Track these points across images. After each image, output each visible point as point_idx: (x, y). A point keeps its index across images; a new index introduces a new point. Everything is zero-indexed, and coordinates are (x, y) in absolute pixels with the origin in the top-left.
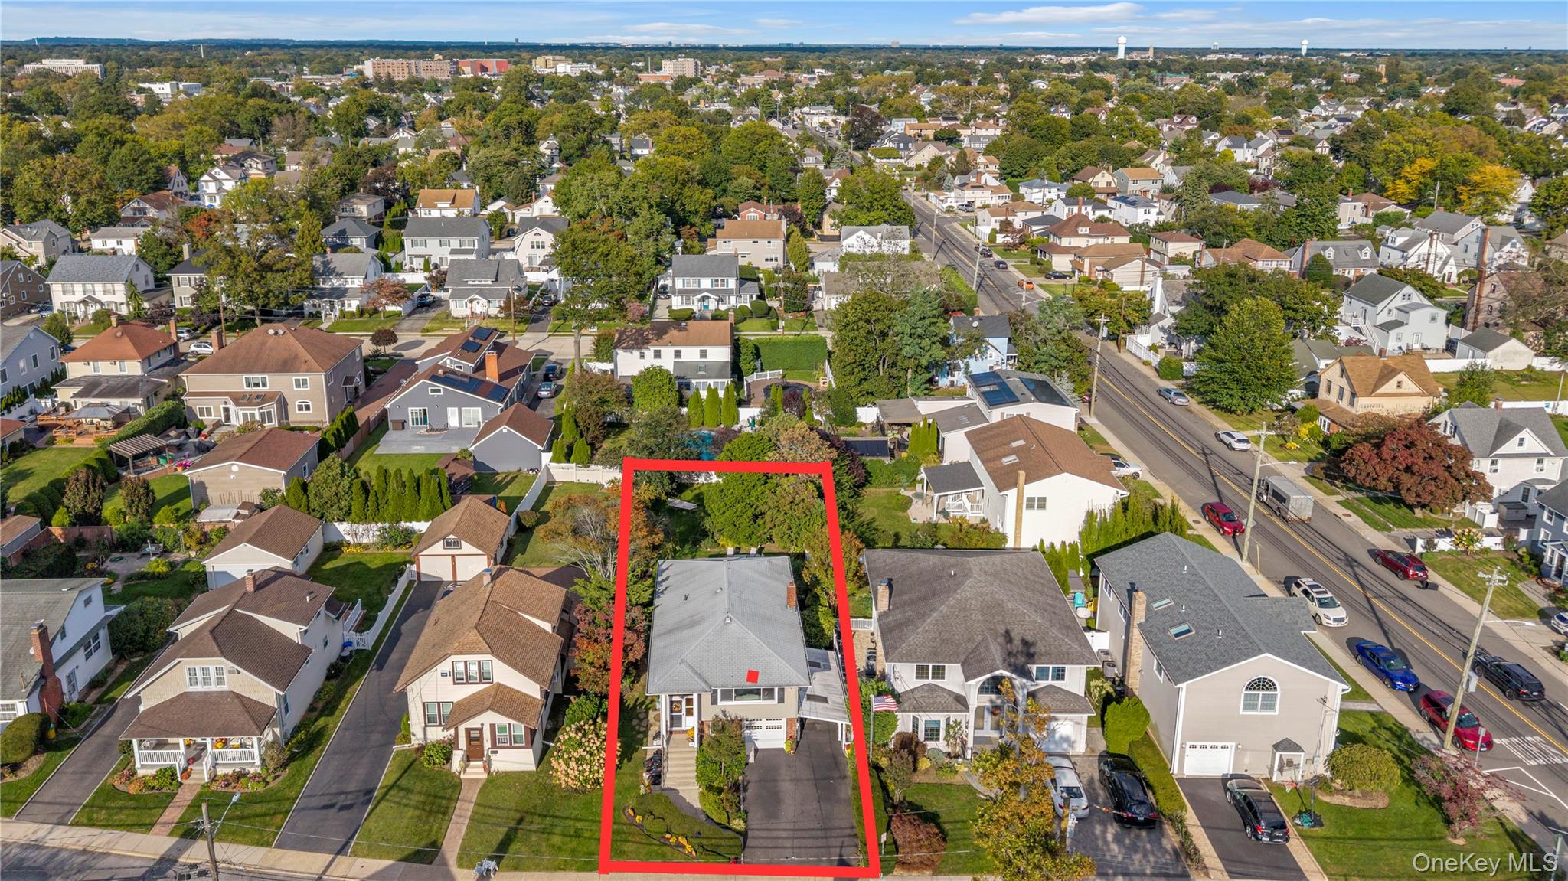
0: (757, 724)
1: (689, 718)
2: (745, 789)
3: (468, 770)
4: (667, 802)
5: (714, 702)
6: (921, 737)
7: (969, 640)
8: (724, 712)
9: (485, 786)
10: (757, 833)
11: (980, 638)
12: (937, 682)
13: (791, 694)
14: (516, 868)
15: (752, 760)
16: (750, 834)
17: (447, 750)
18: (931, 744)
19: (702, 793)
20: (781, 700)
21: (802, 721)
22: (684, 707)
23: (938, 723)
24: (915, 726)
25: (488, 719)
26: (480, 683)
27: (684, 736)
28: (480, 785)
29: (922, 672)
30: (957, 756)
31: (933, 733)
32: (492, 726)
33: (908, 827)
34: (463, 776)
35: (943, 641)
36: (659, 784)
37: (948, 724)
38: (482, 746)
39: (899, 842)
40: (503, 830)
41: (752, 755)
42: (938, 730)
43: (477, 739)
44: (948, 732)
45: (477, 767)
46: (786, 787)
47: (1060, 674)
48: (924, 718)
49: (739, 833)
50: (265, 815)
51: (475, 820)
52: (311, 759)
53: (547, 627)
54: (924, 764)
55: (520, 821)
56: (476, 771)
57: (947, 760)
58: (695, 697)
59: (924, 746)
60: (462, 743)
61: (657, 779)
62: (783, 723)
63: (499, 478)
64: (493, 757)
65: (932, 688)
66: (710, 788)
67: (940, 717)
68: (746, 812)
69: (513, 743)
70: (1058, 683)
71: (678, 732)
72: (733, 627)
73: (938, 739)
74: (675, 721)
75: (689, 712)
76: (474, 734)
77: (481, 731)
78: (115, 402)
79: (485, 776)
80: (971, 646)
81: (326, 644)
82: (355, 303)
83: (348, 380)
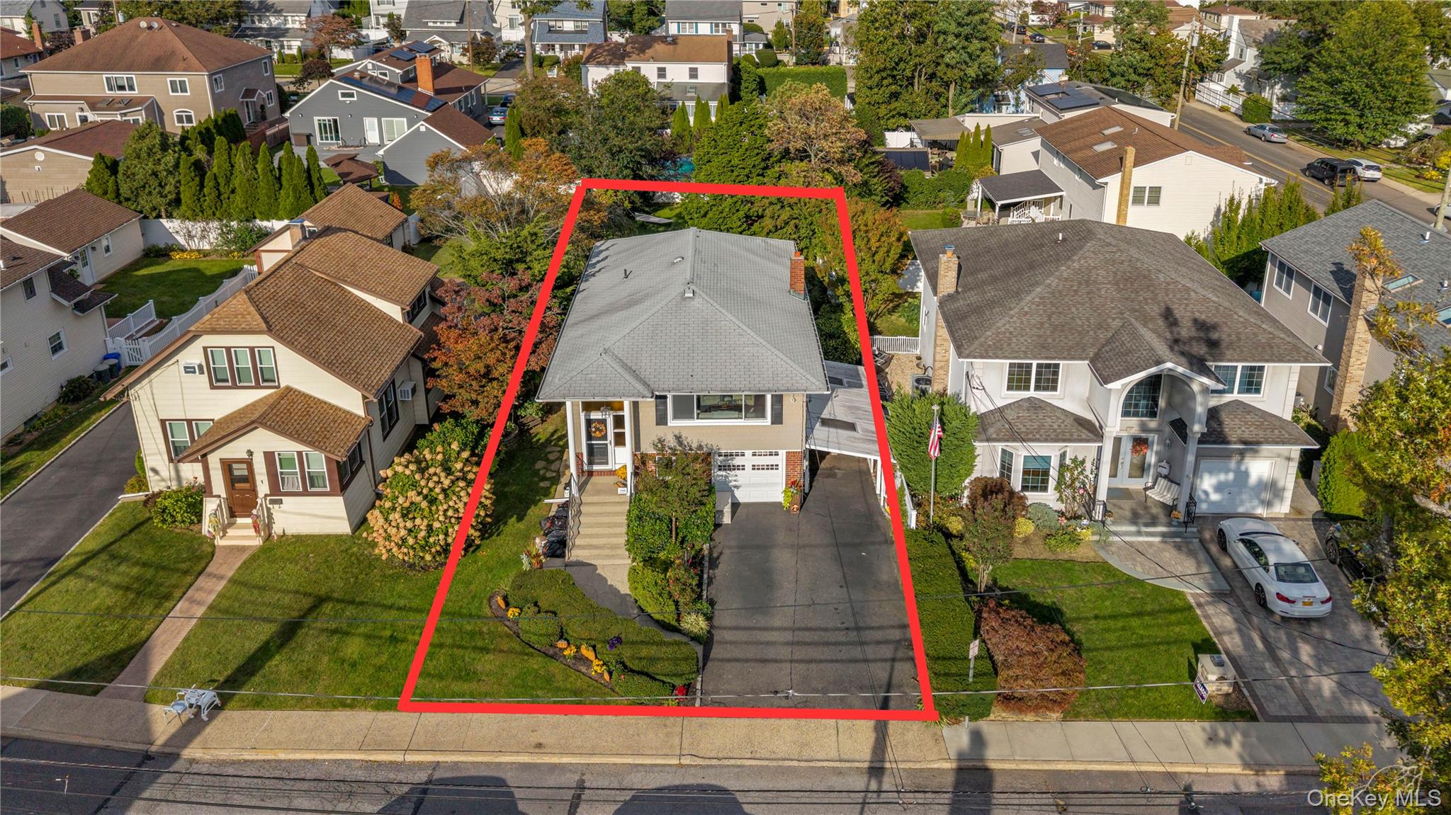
0: (738, 461)
1: (619, 450)
2: (714, 563)
3: (231, 532)
4: (569, 583)
5: (661, 420)
6: (1016, 483)
7: (1100, 326)
8: (678, 438)
9: (254, 558)
10: (728, 636)
11: (1117, 323)
12: (1043, 395)
13: (795, 409)
14: (260, 703)
15: (727, 519)
16: (718, 635)
17: (193, 500)
18: (1032, 497)
19: (633, 570)
20: (778, 419)
21: (815, 458)
22: (611, 431)
23: (1047, 460)
24: (1006, 468)
25: (261, 442)
26: (258, 386)
27: (612, 479)
28: (245, 556)
29: (1018, 379)
30: (1077, 517)
31: (1037, 477)
32: (269, 457)
33: (1014, 630)
34: (219, 542)
35: (1055, 328)
36: (562, 556)
37: (1062, 465)
38: (254, 490)
39: (999, 658)
41: (727, 510)
42: (1046, 473)
43: (244, 479)
44: (1061, 475)
45: (245, 527)
46: (783, 559)
47: (1252, 383)
48: (1021, 453)
49: (695, 638)
53: (394, 312)
54: (1025, 527)
56: (243, 535)
57: (1064, 522)
58: (627, 413)
59: (1024, 498)
60: (219, 486)
61: (558, 548)
62: (781, 460)
64: (275, 509)
65: (1035, 405)
66: (650, 561)
67: (1051, 451)
68: (712, 603)
69: (310, 486)
70: (1248, 398)
71: (601, 473)
72: (697, 303)
73: (1045, 489)
74: (596, 453)
75: (620, 440)
76: (240, 470)
77: (249, 464)
79: (258, 542)
80: (1103, 336)
81: (57, 348)
82: (296, 44)
83: (249, 93)
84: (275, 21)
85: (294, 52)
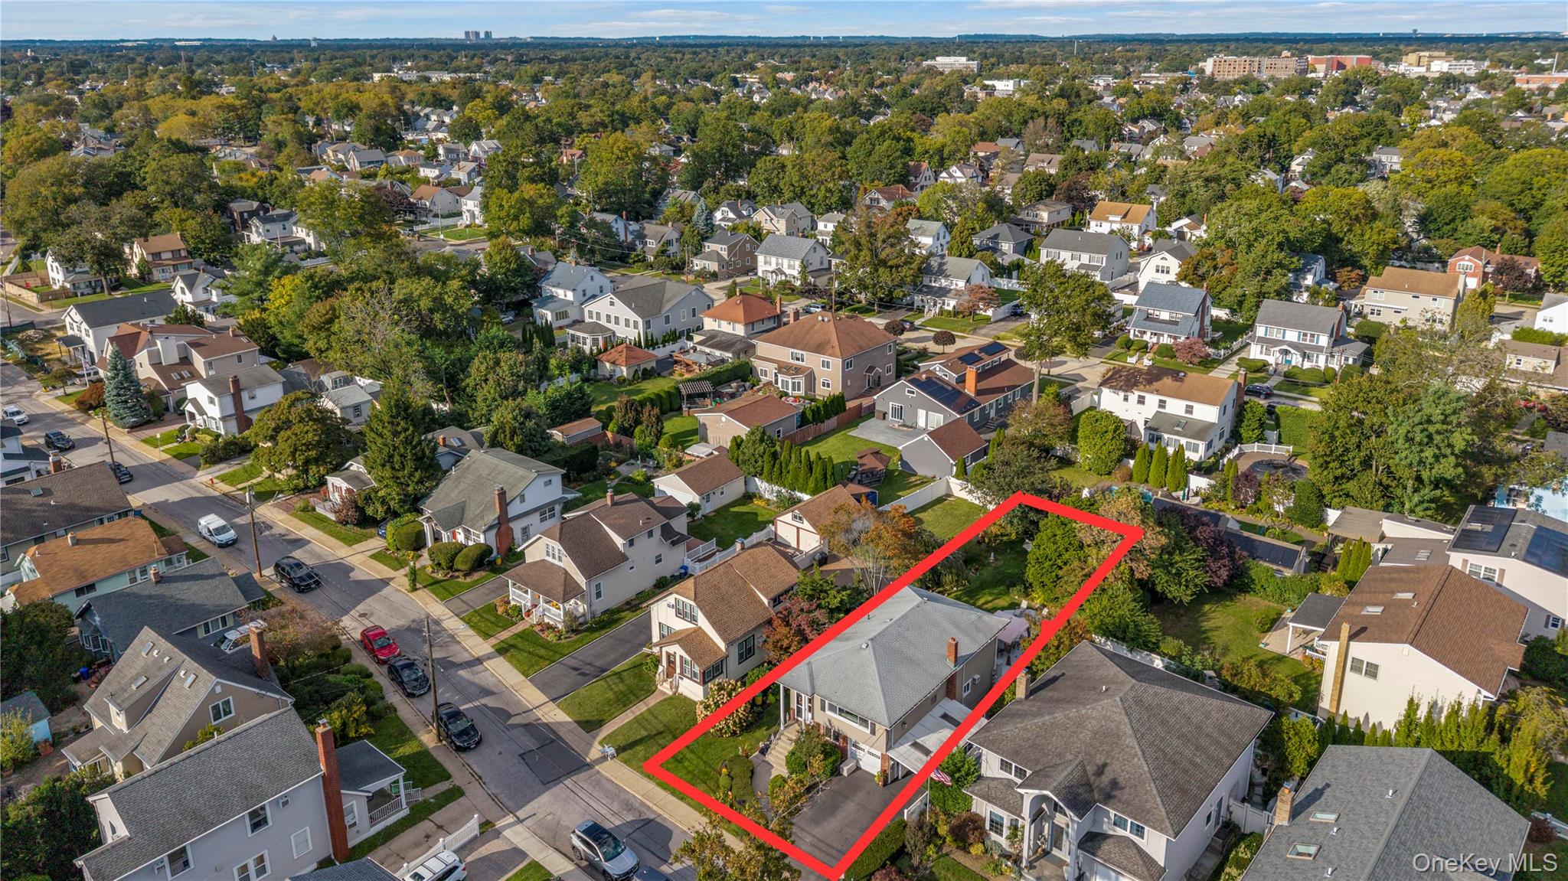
0: (862, 747)
3: (663, 684)
5: (823, 709)
6: (987, 825)
7: (1059, 755)
8: (829, 721)
9: (665, 700)
12: (1018, 781)
13: (881, 731)
14: (626, 762)
15: (845, 774)
17: (657, 664)
18: (992, 836)
25: (682, 650)
26: (689, 623)
28: (664, 696)
29: (1005, 765)
30: (1015, 860)
31: (997, 825)
34: (659, 686)
35: (1033, 745)
36: (764, 755)
38: (674, 670)
40: (644, 733)
44: (1014, 833)
45: (668, 684)
46: (850, 807)
47: (1139, 832)
50: (541, 657)
51: (637, 720)
52: (597, 634)
53: (765, 600)
54: (978, 849)
55: (660, 733)
56: (666, 687)
59: (988, 835)
60: (665, 662)
61: (764, 751)
62: (880, 755)
63: (913, 479)
64: (680, 681)
65: (1010, 784)
67: (1007, 817)
69: (692, 677)
70: (1134, 838)
72: (865, 653)
73: (1001, 834)
78: (718, 353)
79: (670, 693)
81: (658, 561)
82: (953, 303)
83: (871, 369)
84: (944, 283)
85: (950, 308)
